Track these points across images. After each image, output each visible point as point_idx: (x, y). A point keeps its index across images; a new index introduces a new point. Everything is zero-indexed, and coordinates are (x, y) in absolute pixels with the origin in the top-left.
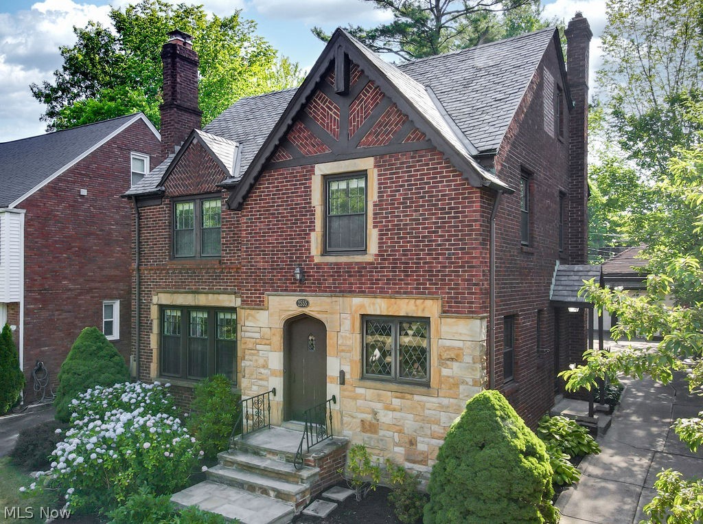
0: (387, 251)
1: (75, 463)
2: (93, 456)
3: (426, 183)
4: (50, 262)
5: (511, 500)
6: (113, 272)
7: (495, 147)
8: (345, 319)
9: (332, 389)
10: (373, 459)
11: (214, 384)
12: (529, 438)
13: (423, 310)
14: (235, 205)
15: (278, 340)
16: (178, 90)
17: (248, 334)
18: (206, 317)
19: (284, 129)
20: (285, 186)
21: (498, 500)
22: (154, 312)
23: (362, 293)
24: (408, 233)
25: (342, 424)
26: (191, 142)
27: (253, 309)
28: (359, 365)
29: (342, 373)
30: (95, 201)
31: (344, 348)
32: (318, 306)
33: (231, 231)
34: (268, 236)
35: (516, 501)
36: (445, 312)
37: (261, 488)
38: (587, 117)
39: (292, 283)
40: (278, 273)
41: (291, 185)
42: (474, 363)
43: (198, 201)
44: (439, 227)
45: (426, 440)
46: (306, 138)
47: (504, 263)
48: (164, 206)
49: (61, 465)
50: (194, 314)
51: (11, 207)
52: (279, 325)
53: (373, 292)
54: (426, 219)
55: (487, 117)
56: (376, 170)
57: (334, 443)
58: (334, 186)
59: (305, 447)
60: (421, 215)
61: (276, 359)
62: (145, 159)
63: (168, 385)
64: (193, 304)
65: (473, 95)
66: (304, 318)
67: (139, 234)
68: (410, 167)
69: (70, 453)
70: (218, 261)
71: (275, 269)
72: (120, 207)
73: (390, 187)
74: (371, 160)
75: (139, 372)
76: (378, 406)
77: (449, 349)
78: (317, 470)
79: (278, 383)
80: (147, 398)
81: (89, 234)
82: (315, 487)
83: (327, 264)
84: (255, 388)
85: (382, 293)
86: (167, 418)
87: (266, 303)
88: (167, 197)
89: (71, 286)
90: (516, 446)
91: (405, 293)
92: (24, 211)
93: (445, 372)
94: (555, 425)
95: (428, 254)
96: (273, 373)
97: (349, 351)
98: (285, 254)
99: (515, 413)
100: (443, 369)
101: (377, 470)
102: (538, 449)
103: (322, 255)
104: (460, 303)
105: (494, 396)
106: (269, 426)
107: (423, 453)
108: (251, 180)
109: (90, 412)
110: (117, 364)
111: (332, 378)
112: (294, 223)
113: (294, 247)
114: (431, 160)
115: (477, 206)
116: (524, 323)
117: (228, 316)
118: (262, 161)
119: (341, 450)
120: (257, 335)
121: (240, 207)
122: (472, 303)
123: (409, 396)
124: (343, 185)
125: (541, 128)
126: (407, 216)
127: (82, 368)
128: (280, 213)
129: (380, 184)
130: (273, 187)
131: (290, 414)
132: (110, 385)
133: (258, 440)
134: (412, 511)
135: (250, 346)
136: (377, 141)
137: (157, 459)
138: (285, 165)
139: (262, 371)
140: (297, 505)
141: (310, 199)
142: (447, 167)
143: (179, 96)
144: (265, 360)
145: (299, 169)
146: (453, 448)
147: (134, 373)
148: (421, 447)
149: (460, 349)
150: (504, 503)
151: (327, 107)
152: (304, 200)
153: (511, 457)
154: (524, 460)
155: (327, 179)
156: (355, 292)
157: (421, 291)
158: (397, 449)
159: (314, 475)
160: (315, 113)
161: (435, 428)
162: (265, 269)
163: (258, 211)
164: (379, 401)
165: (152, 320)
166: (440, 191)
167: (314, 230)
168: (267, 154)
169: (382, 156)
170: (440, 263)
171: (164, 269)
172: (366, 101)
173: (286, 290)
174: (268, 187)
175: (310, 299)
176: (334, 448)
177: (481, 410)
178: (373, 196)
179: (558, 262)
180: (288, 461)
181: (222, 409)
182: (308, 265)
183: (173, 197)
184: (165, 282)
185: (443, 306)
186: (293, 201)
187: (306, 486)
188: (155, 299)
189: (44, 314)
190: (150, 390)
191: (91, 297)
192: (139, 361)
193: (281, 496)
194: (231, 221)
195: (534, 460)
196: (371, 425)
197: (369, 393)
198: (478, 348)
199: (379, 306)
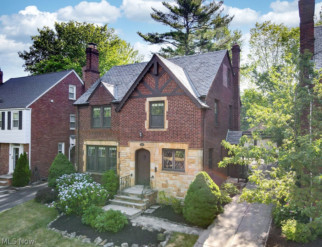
0: (171, 128)
1: (68, 198)
2: (74, 195)
3: (184, 106)
4: (40, 128)
5: (208, 203)
6: (62, 132)
7: (206, 95)
8: (157, 150)
9: (152, 173)
10: (166, 196)
11: (109, 173)
12: (214, 185)
13: (183, 147)
14: (118, 110)
15: (133, 157)
16: (92, 65)
17: (122, 155)
18: (105, 149)
19: (136, 85)
20: (136, 104)
21: (205, 203)
22: (85, 148)
23: (162, 141)
24: (178, 122)
25: (156, 185)
26: (100, 86)
27: (124, 147)
28: (161, 165)
29: (156, 168)
30: (56, 104)
31: (156, 160)
32: (147, 146)
33: (115, 119)
34: (130, 121)
35: (210, 203)
36: (190, 148)
37: (130, 205)
38: (239, 79)
39: (138, 138)
40: (134, 134)
41: (138, 104)
42: (199, 164)
43: (102, 108)
44: (188, 120)
45: (183, 189)
46: (143, 89)
47: (209, 132)
48: (89, 109)
49: (64, 198)
50: (100, 148)
51: (27, 107)
52: (133, 152)
53: (166, 141)
54: (184, 118)
55: (204, 83)
56: (167, 101)
57: (153, 191)
58: (153, 105)
59: (144, 192)
60: (182, 116)
61: (132, 164)
62: (74, 87)
63: (90, 174)
64: (100, 145)
65: (199, 74)
66: (142, 150)
67: (79, 118)
68: (179, 100)
69: (66, 194)
70: (110, 129)
71: (132, 133)
72: (65, 106)
73: (172, 107)
74: (166, 97)
75: (78, 169)
76: (168, 179)
77: (191, 159)
78: (148, 199)
79: (133, 172)
80: (84, 178)
81: (53, 117)
82: (147, 205)
83: (151, 131)
84: (124, 174)
85: (169, 141)
86: (97, 184)
87: (129, 144)
88: (90, 106)
89: (47, 137)
90: (210, 187)
91: (177, 141)
92: (31, 109)
93: (190, 167)
94: (226, 185)
95: (184, 129)
96: (131, 169)
97: (158, 161)
98: (136, 128)
99: (210, 178)
100: (189, 166)
101: (168, 199)
102: (217, 188)
103: (149, 128)
104: (194, 145)
105: (204, 173)
106: (130, 187)
107: (182, 193)
108: (124, 102)
109: (64, 183)
110: (71, 166)
111: (152, 170)
112: (139, 117)
113: (139, 125)
114: (185, 98)
115: (200, 114)
116: (216, 151)
117: (113, 149)
118: (128, 96)
119: (155, 193)
120: (126, 156)
121: (120, 111)
122: (198, 145)
123: (178, 175)
124: (156, 105)
125: (222, 85)
126: (178, 116)
127: (59, 168)
128: (134, 114)
129: (168, 105)
130: (132, 105)
131: (137, 183)
132: (69, 174)
133: (127, 191)
134: (179, 210)
135: (123, 159)
136: (168, 92)
137: (95, 196)
138: (136, 97)
139: (127, 168)
140: (142, 210)
141: (145, 109)
142: (190, 101)
143: (92, 67)
144: (128, 164)
145: (141, 99)
146: (192, 189)
147: (77, 170)
148: (182, 191)
149: (194, 159)
150: (206, 204)
151: (151, 78)
152: (143, 109)
153: (208, 190)
154: (212, 191)
155: (151, 103)
156: (160, 141)
157: (182, 141)
158: (174, 192)
159: (147, 201)
160: (147, 80)
161: (186, 185)
162: (129, 133)
163: (126, 113)
164: (168, 177)
165: (83, 151)
166: (188, 109)
167: (146, 120)
168: (130, 93)
169: (169, 96)
170: (188, 132)
171: (89, 132)
172: (164, 78)
173: (136, 140)
174: (129, 105)
175: (144, 143)
176: (153, 192)
177: (200, 177)
178: (166, 109)
179: (229, 130)
180: (138, 197)
181: (113, 182)
182: (144, 132)
183: (92, 106)
184: (89, 137)
185: (189, 146)
186: (139, 110)
187: (145, 204)
188: (85, 143)
189: (38, 148)
190: (85, 176)
191: (54, 142)
192: (79, 165)
193: (137, 207)
194: (115, 115)
195: (215, 191)
196: (165, 185)
197: (165, 175)
198: (200, 159)
199: (168, 146)
